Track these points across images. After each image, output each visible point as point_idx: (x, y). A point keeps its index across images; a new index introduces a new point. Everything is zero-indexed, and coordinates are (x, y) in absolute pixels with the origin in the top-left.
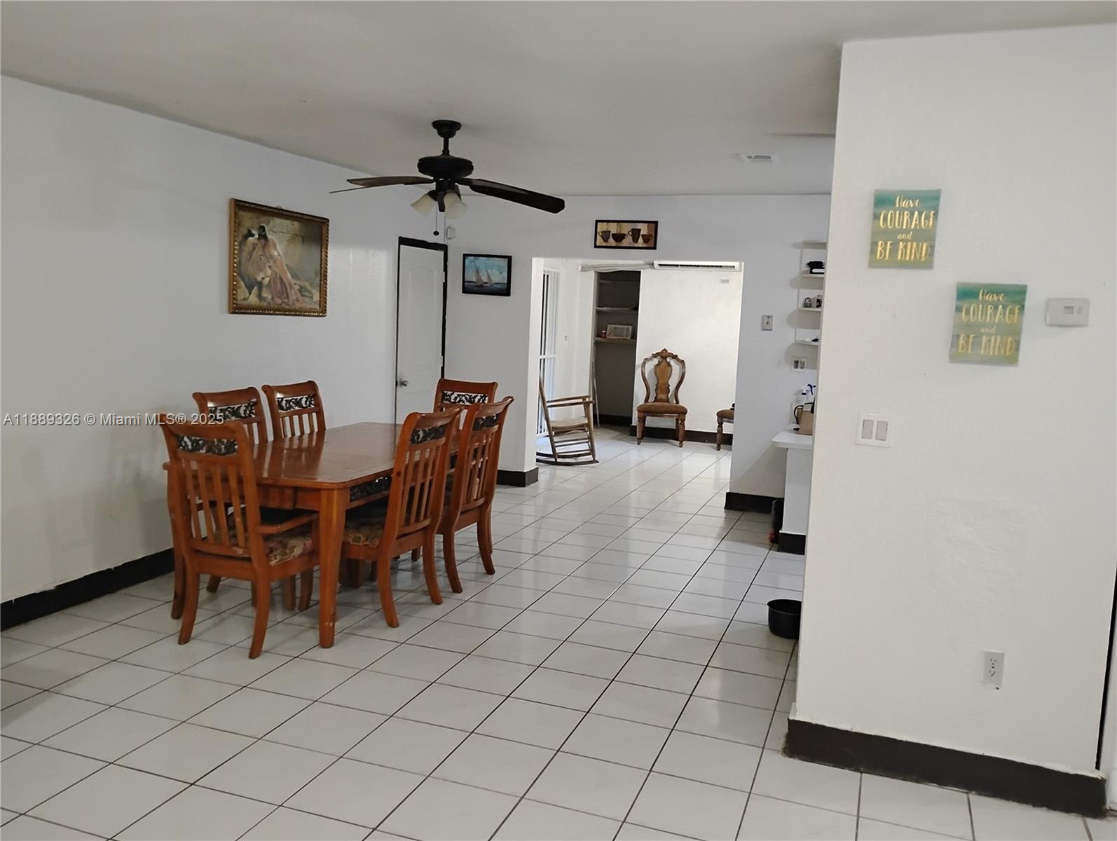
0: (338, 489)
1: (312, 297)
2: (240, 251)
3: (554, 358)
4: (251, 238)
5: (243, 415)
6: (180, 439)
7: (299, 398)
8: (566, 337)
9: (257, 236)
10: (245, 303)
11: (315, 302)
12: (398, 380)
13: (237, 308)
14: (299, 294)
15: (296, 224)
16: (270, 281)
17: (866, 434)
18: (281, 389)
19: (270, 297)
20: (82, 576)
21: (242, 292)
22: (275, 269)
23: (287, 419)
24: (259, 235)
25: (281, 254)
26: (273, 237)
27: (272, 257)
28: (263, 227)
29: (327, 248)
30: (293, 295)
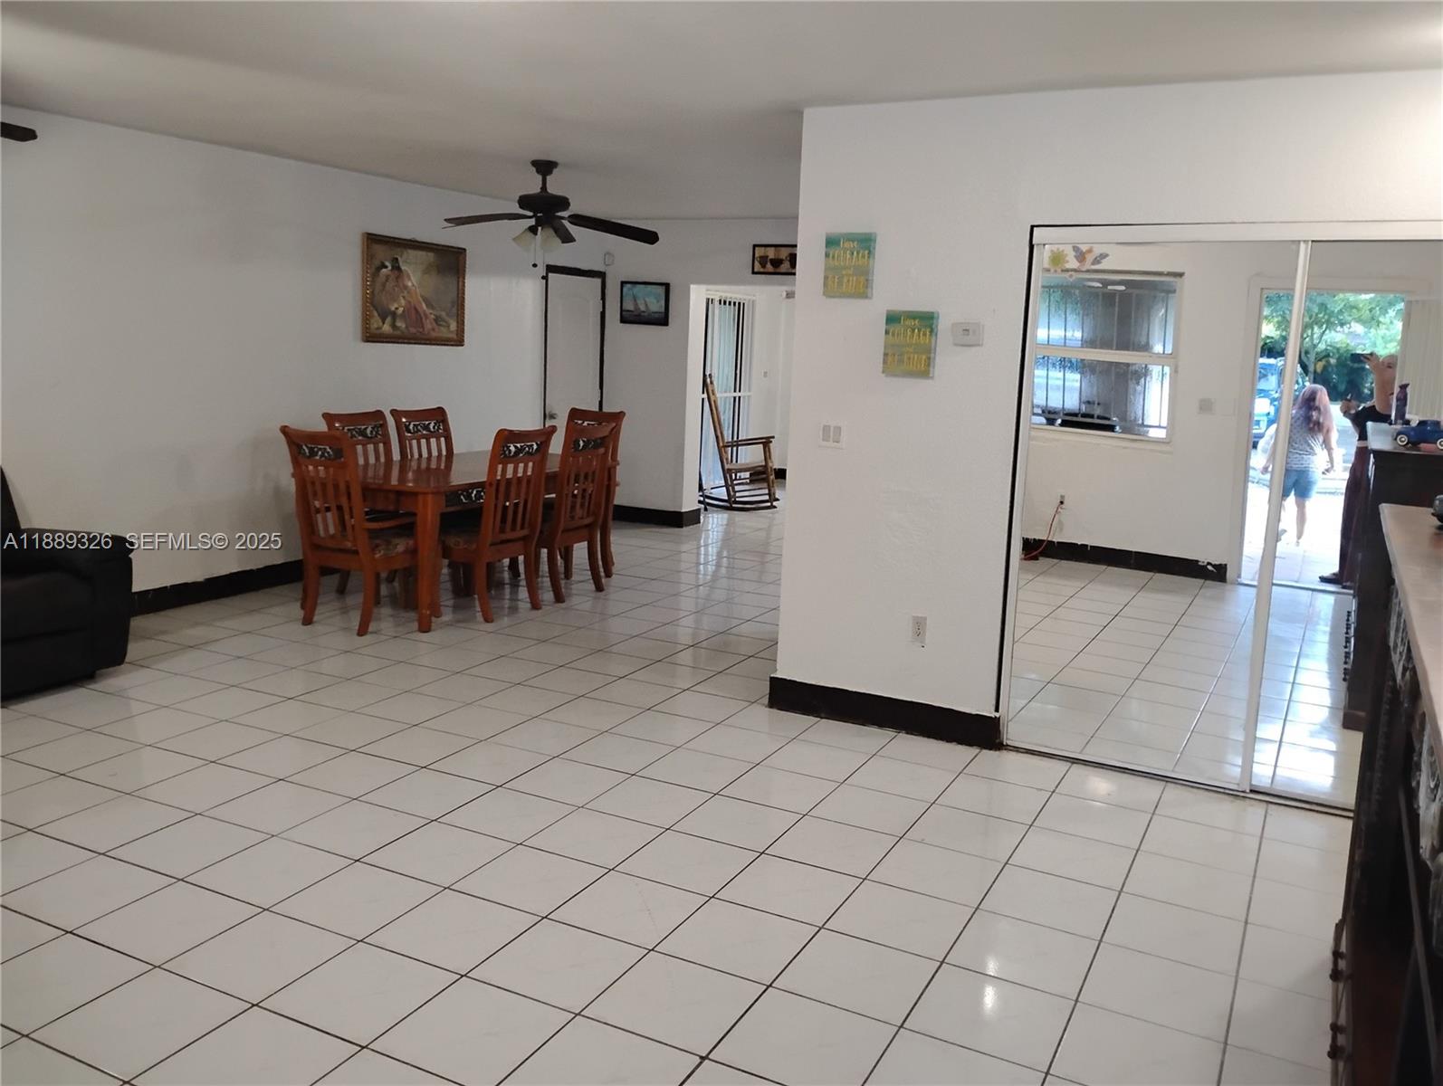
0: (433, 493)
1: (449, 326)
2: (373, 282)
3: (749, 396)
4: (384, 270)
5: (369, 435)
6: (300, 447)
7: (427, 423)
8: (765, 373)
9: (390, 268)
10: (378, 332)
11: (452, 332)
12: (547, 413)
13: (371, 337)
14: (434, 323)
15: (431, 255)
16: (403, 311)
17: (826, 438)
18: (407, 414)
19: (404, 326)
20: (228, 573)
21: (376, 322)
22: (410, 299)
23: (414, 442)
24: (393, 267)
25: (415, 284)
26: (407, 269)
27: (406, 287)
28: (397, 259)
29: (464, 279)
30: (428, 325)
